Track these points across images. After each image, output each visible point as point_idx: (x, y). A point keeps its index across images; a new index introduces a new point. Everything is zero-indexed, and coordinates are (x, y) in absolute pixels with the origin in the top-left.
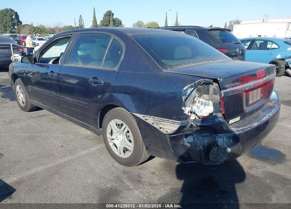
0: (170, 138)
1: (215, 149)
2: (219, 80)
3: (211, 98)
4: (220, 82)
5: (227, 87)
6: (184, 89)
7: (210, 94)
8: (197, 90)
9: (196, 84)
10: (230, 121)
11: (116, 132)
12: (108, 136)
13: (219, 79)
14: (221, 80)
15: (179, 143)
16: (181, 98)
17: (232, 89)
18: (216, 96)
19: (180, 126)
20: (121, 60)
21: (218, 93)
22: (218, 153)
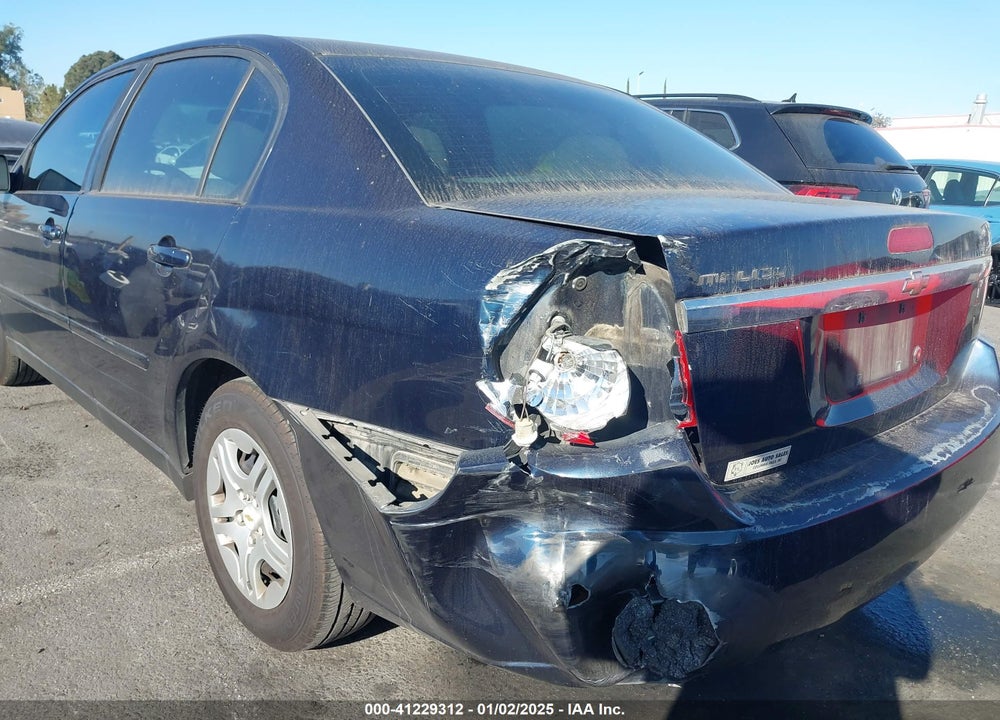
0: (413, 535)
1: (640, 608)
2: (667, 246)
3: (634, 340)
4: (673, 254)
5: (710, 282)
6: (488, 287)
7: (626, 322)
8: (559, 293)
9: (551, 262)
10: (731, 465)
11: (238, 488)
12: (213, 501)
13: (662, 239)
14: (673, 246)
15: (464, 565)
16: (477, 333)
17: (741, 299)
18: (655, 333)
19: (456, 480)
20: (266, 155)
21: (664, 316)
22: (656, 627)
